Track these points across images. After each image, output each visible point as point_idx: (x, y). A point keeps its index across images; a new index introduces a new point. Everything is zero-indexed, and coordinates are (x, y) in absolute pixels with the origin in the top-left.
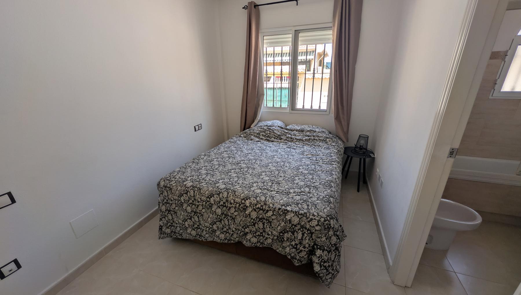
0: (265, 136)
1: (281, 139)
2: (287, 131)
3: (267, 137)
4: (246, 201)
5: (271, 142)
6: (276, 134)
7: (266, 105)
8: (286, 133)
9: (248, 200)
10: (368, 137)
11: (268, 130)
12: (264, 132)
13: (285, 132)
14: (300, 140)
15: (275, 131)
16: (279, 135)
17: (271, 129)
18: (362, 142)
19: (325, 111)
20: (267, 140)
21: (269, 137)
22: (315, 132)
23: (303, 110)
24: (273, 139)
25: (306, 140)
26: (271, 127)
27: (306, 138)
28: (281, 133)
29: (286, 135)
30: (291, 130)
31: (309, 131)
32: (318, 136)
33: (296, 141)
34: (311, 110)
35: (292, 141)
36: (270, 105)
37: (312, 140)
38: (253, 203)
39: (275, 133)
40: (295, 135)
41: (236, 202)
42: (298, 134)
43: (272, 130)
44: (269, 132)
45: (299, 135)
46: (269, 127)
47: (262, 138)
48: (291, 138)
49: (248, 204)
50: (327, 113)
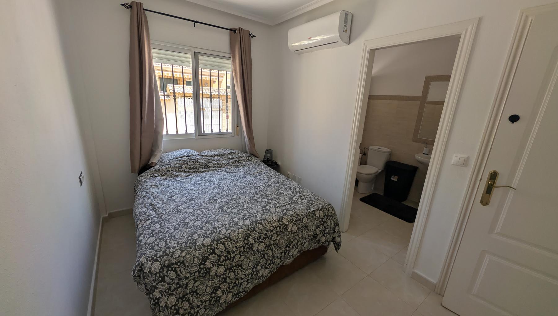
0: (190, 167)
1: (209, 167)
2: (209, 158)
3: (192, 168)
4: (248, 240)
5: (202, 173)
6: (201, 163)
7: (167, 132)
8: (210, 160)
9: (249, 237)
10: (272, 151)
11: (189, 161)
12: (186, 164)
13: (208, 159)
14: (227, 164)
15: (199, 161)
16: (205, 164)
17: (192, 159)
18: (269, 155)
19: (231, 133)
20: (195, 172)
21: (195, 168)
22: (235, 154)
23: (212, 134)
24: (201, 169)
25: (232, 162)
26: (191, 157)
27: (232, 160)
28: (205, 161)
29: (211, 162)
30: (212, 156)
31: (229, 154)
32: (240, 157)
33: (225, 166)
34: (220, 134)
35: (221, 166)
36: (172, 131)
37: (238, 161)
38: (256, 238)
39: (199, 162)
40: (220, 160)
41: (239, 247)
42: (221, 159)
43: (194, 160)
44: (193, 163)
45: (223, 159)
46: (190, 157)
47: (188, 171)
48: (218, 164)
49: (253, 241)
50: (233, 135)
